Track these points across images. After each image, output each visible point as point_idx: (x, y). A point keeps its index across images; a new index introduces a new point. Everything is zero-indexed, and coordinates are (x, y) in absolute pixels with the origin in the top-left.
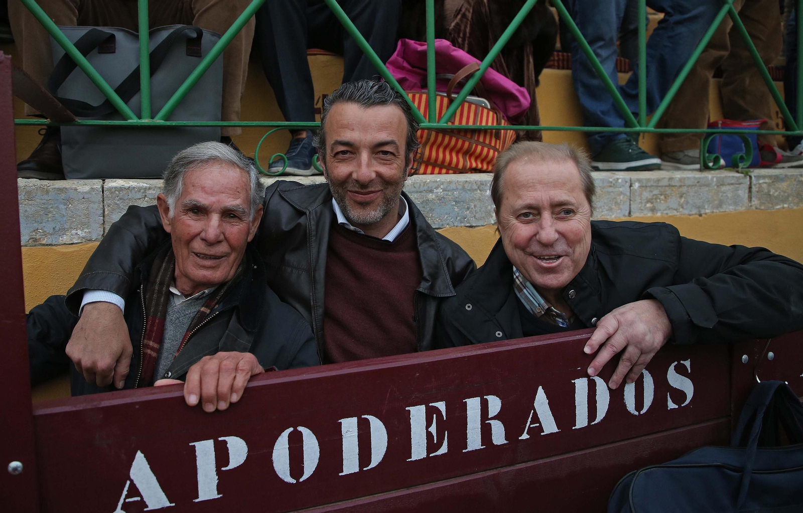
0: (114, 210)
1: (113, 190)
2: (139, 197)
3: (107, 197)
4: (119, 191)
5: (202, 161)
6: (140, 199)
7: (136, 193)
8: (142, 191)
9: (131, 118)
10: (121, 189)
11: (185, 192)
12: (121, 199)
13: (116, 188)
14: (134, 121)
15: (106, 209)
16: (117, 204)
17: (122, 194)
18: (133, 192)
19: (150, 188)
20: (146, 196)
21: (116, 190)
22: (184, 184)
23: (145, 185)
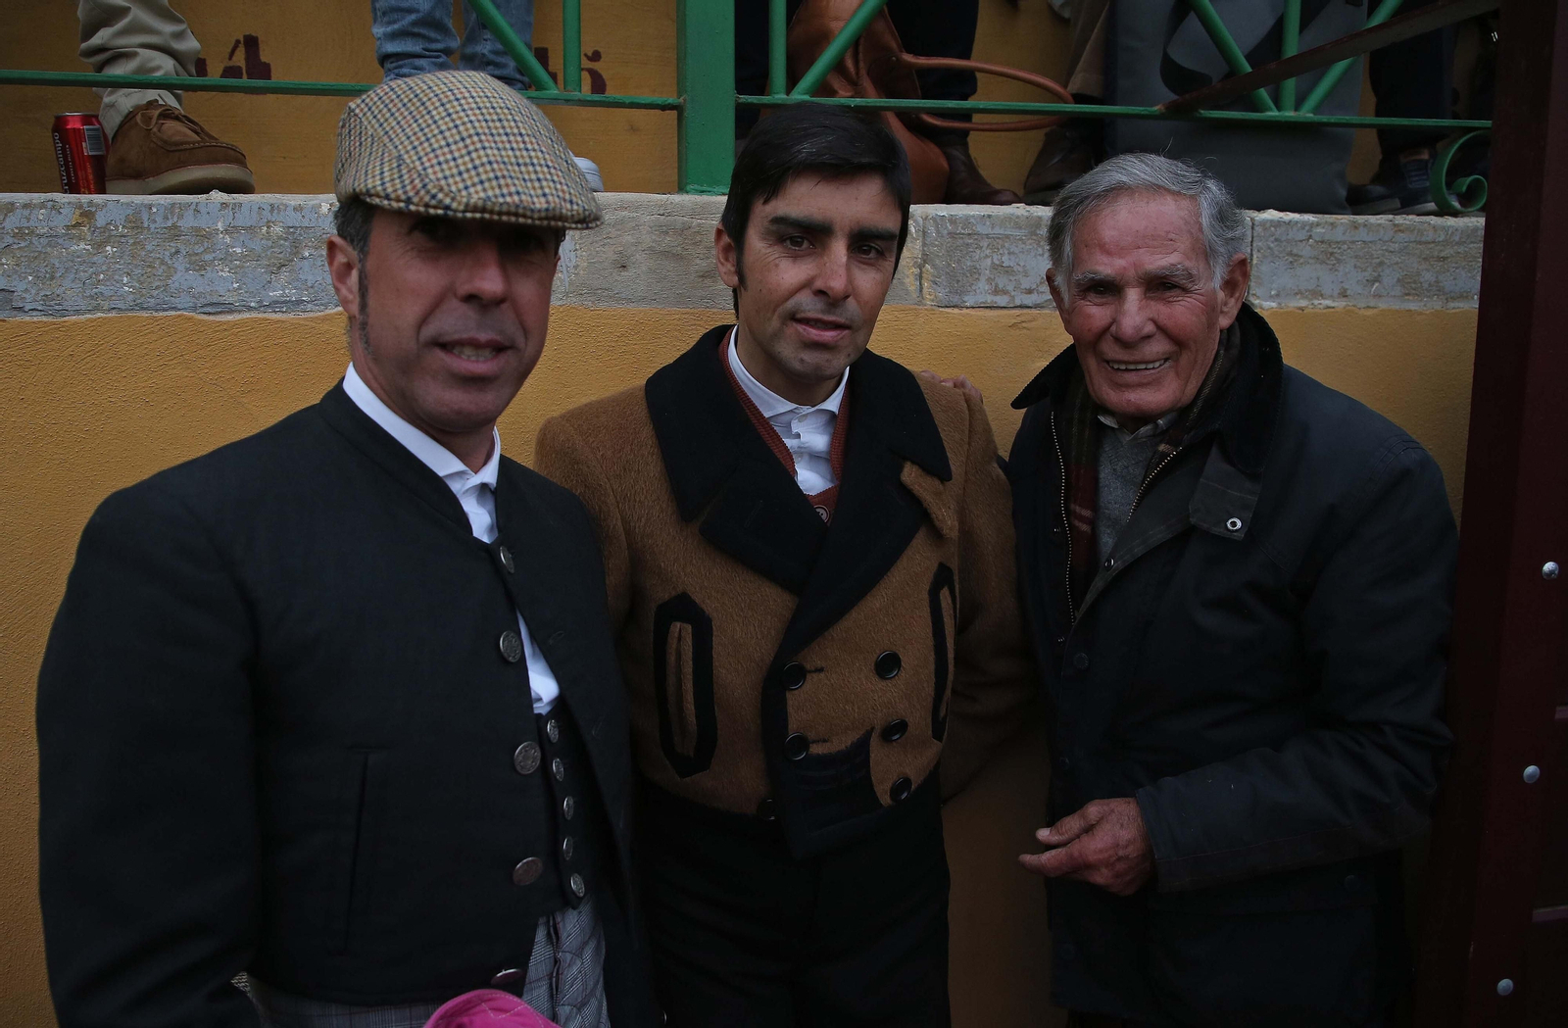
0: (1265, 257)
1: (1268, 225)
2: (1301, 239)
3: (1258, 236)
4: (1275, 227)
5: (1098, 196)
6: (1301, 241)
7: (1298, 230)
8: (1307, 228)
9: (1270, 110)
10: (1278, 224)
11: (1077, 261)
12: (1276, 240)
13: (1272, 221)
14: (1273, 114)
15: (1255, 256)
16: (1269, 248)
17: (1279, 231)
18: (1295, 229)
19: (1318, 225)
20: (1311, 236)
21: (1271, 226)
22: (1075, 246)
23: (1316, 219)
